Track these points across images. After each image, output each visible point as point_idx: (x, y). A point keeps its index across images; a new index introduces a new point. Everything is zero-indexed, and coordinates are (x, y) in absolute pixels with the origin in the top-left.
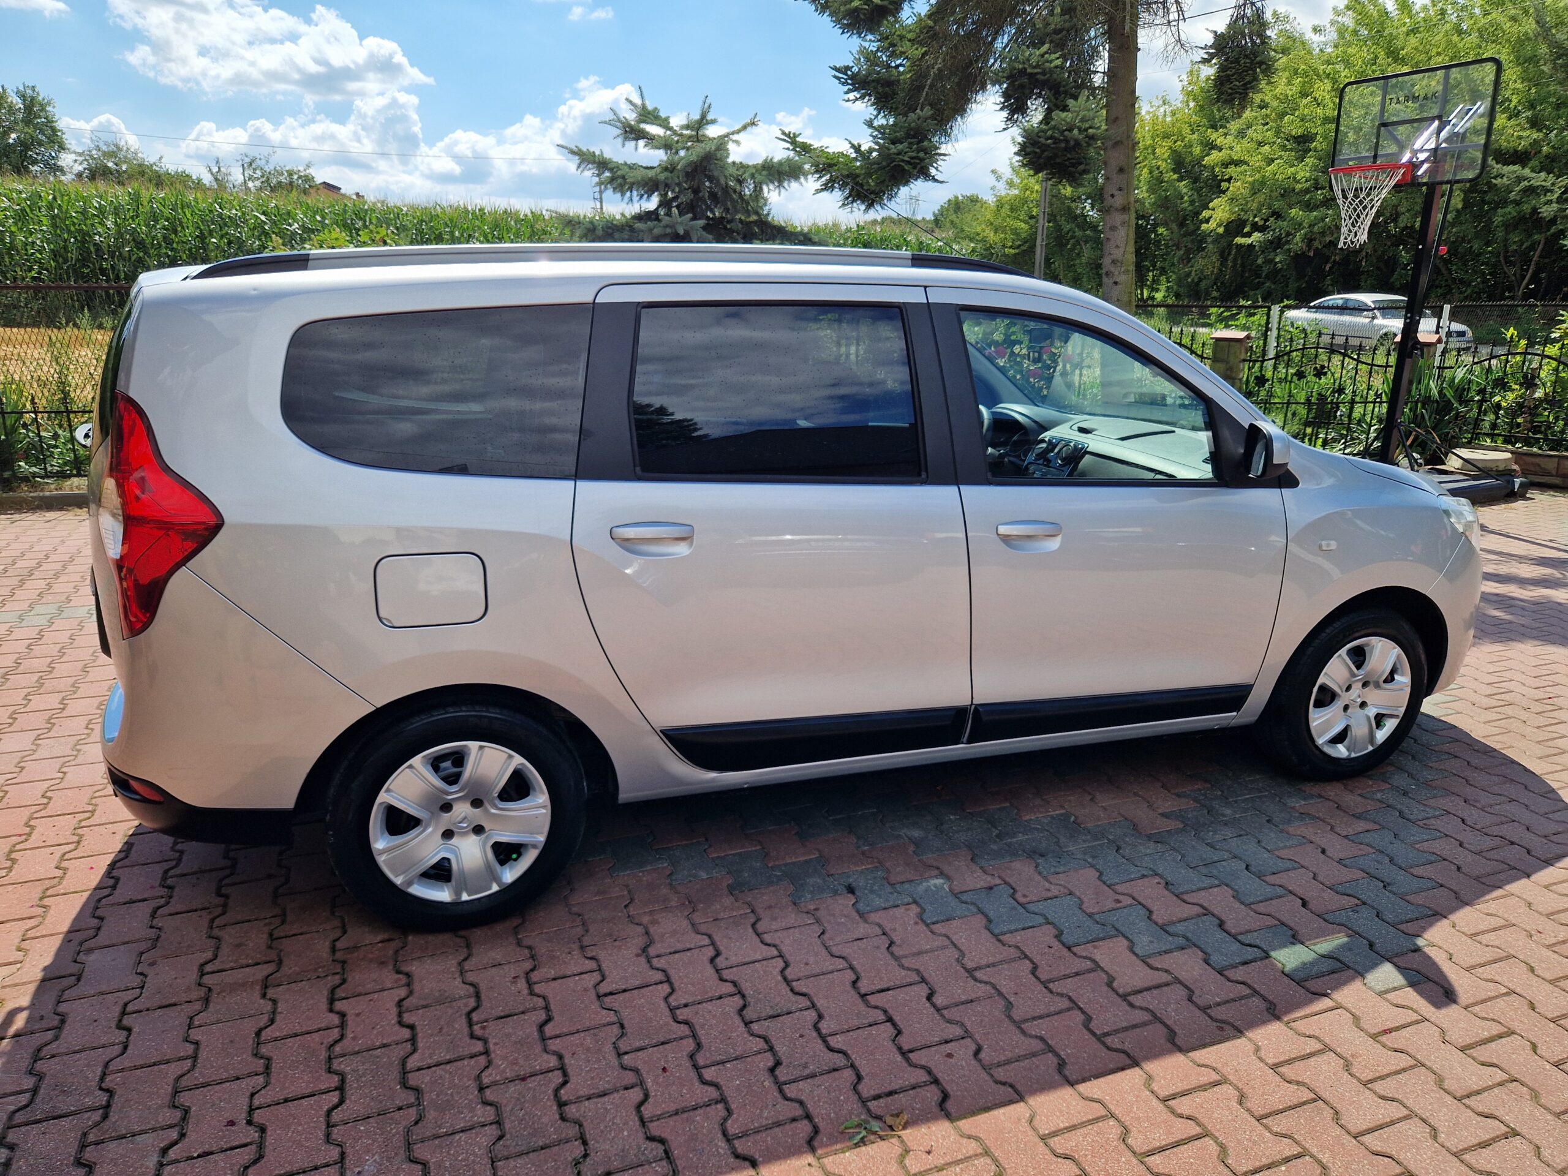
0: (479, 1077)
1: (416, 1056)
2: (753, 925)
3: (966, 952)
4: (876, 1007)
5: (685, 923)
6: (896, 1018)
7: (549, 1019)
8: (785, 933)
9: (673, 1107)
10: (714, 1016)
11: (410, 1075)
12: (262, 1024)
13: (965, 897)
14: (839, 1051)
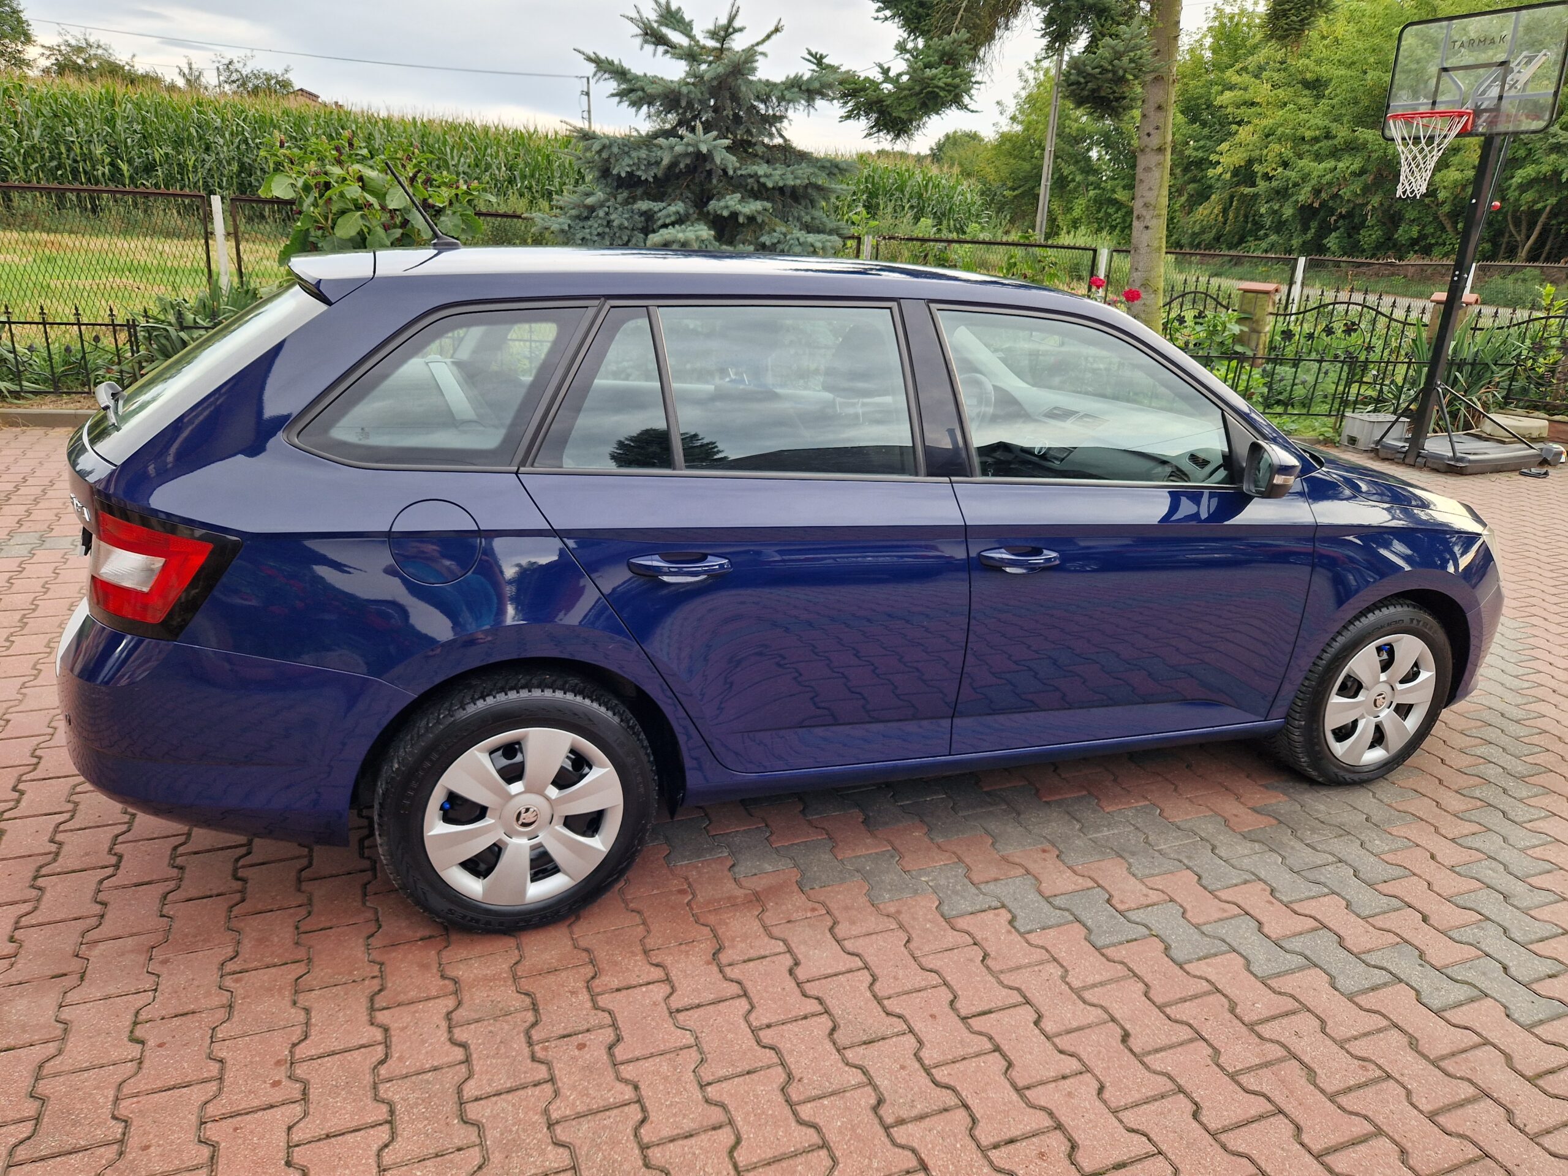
0: (546, 1112)
1: (471, 1083)
2: (831, 929)
3: (1069, 968)
4: (980, 1033)
5: (756, 925)
6: (1005, 1048)
7: (619, 1039)
8: (867, 939)
9: (769, 1154)
10: (803, 1040)
11: (468, 1106)
12: (295, 1039)
13: (1057, 902)
14: (947, 1087)
